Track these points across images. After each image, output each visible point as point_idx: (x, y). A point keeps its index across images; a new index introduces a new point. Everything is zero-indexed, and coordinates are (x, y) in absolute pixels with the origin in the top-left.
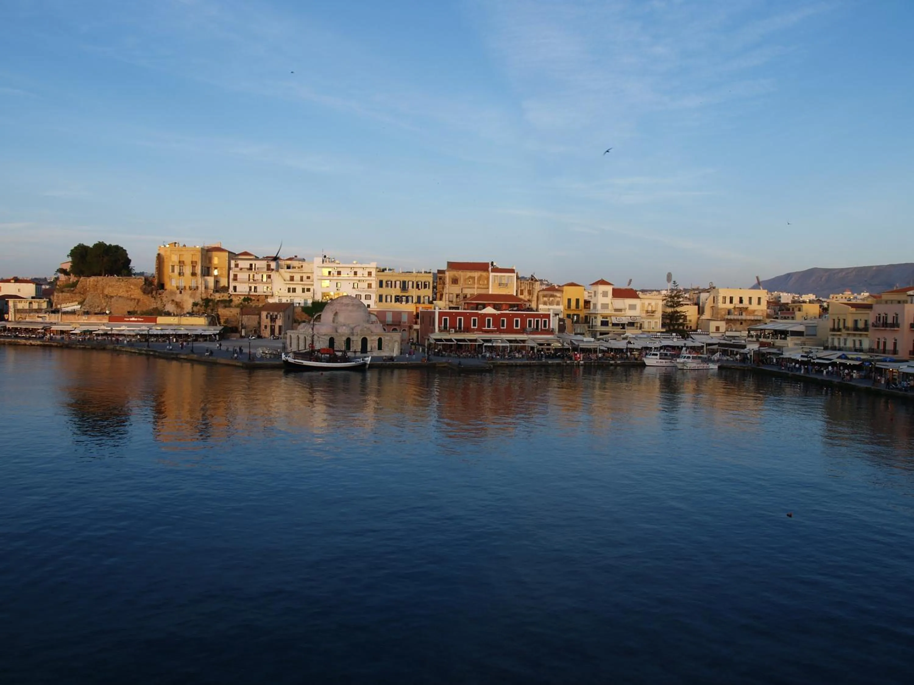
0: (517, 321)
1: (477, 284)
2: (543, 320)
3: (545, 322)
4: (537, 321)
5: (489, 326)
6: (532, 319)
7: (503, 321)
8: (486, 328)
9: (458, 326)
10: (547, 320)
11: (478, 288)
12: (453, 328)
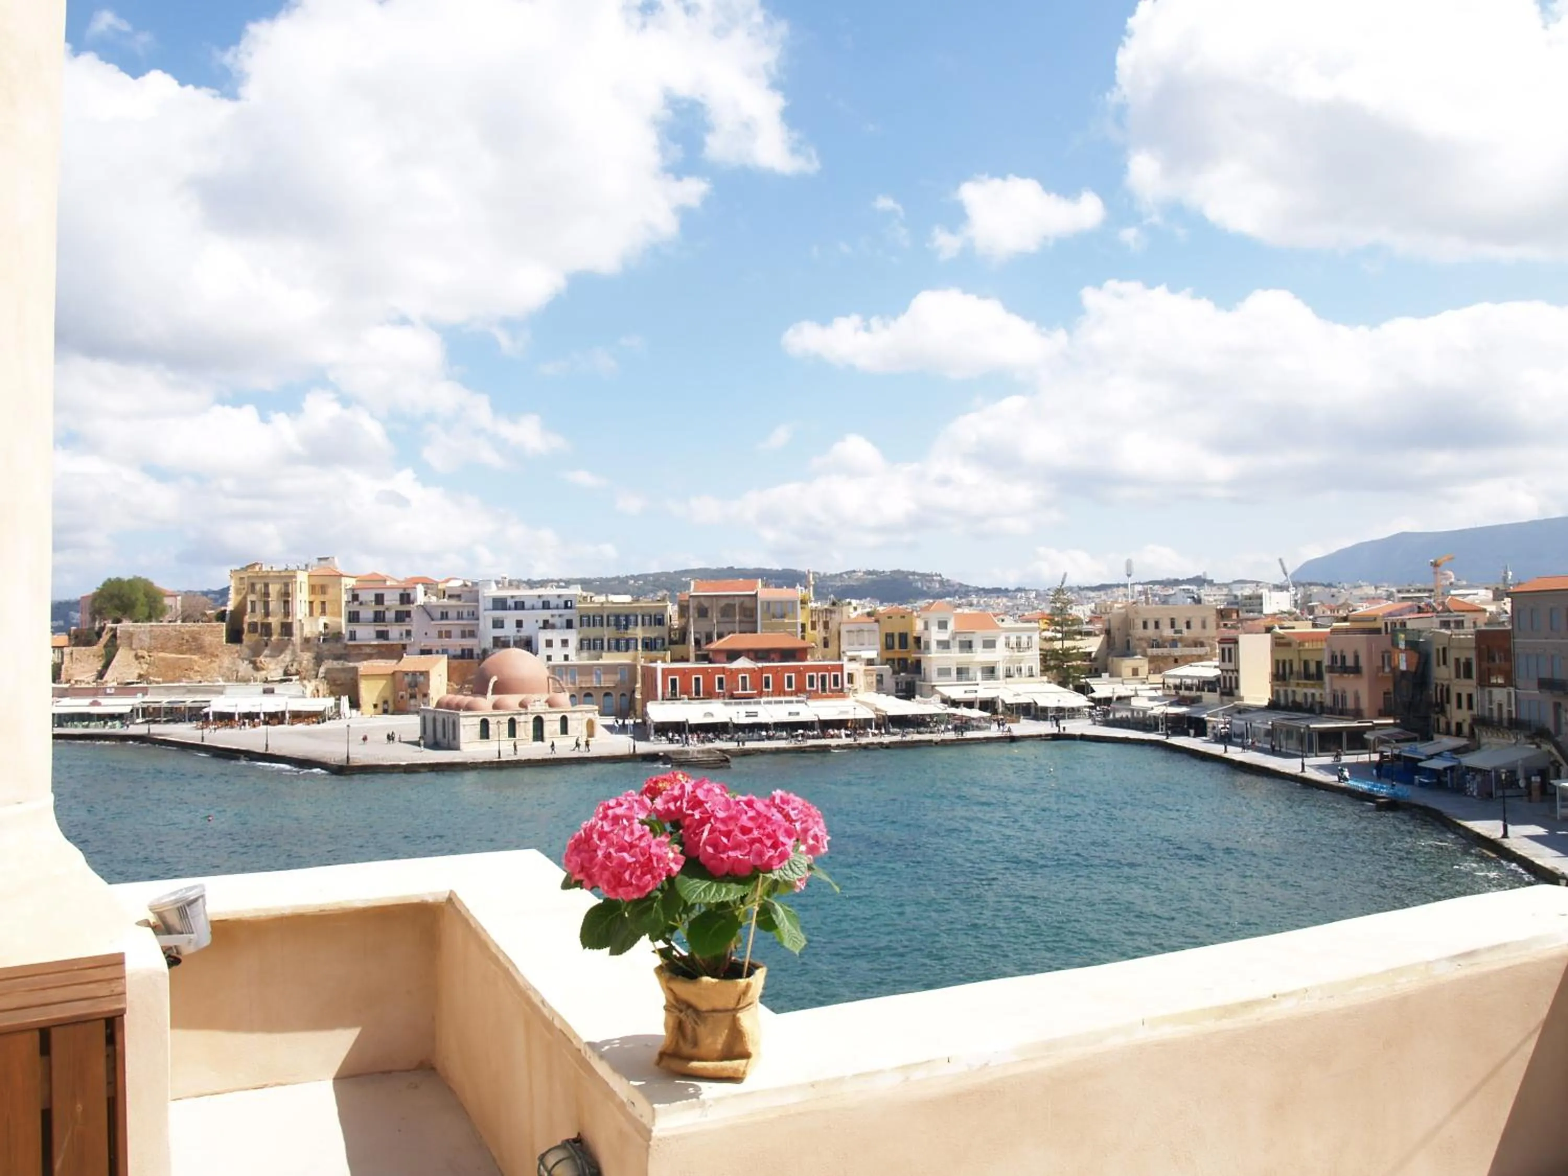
0: (790, 678)
1: (740, 615)
2: (833, 674)
3: (836, 677)
4: (823, 677)
5: (744, 688)
6: (815, 674)
7: (767, 678)
8: (740, 692)
9: (694, 689)
10: (839, 674)
11: (740, 622)
12: (685, 693)
